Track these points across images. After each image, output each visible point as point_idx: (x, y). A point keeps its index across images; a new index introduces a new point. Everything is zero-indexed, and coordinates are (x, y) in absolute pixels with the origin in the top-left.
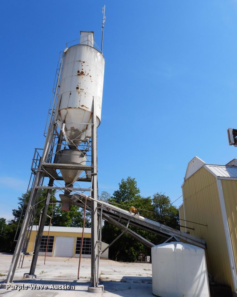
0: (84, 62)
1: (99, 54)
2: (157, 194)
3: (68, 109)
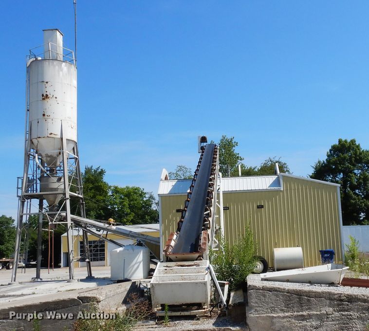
0: (47, 83)
3: (38, 139)
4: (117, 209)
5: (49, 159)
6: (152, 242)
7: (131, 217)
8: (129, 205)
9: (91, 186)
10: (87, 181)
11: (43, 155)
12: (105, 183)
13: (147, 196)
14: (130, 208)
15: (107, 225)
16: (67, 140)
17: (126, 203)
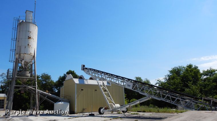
0: (31, 32)
1: (36, 26)
2: (44, 74)
3: (24, 54)
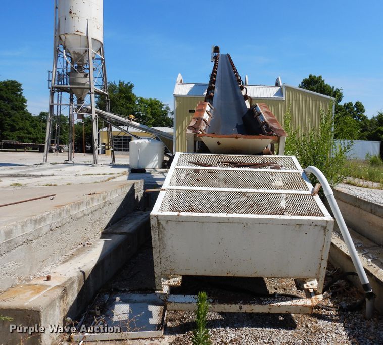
3: (65, 35)
4: (142, 115)
5: (76, 56)
6: (166, 138)
7: (153, 121)
8: (151, 112)
9: (123, 96)
10: (121, 91)
11: (71, 52)
12: (133, 94)
13: (164, 107)
14: (151, 114)
15: (128, 120)
16: (92, 39)
17: (149, 111)
